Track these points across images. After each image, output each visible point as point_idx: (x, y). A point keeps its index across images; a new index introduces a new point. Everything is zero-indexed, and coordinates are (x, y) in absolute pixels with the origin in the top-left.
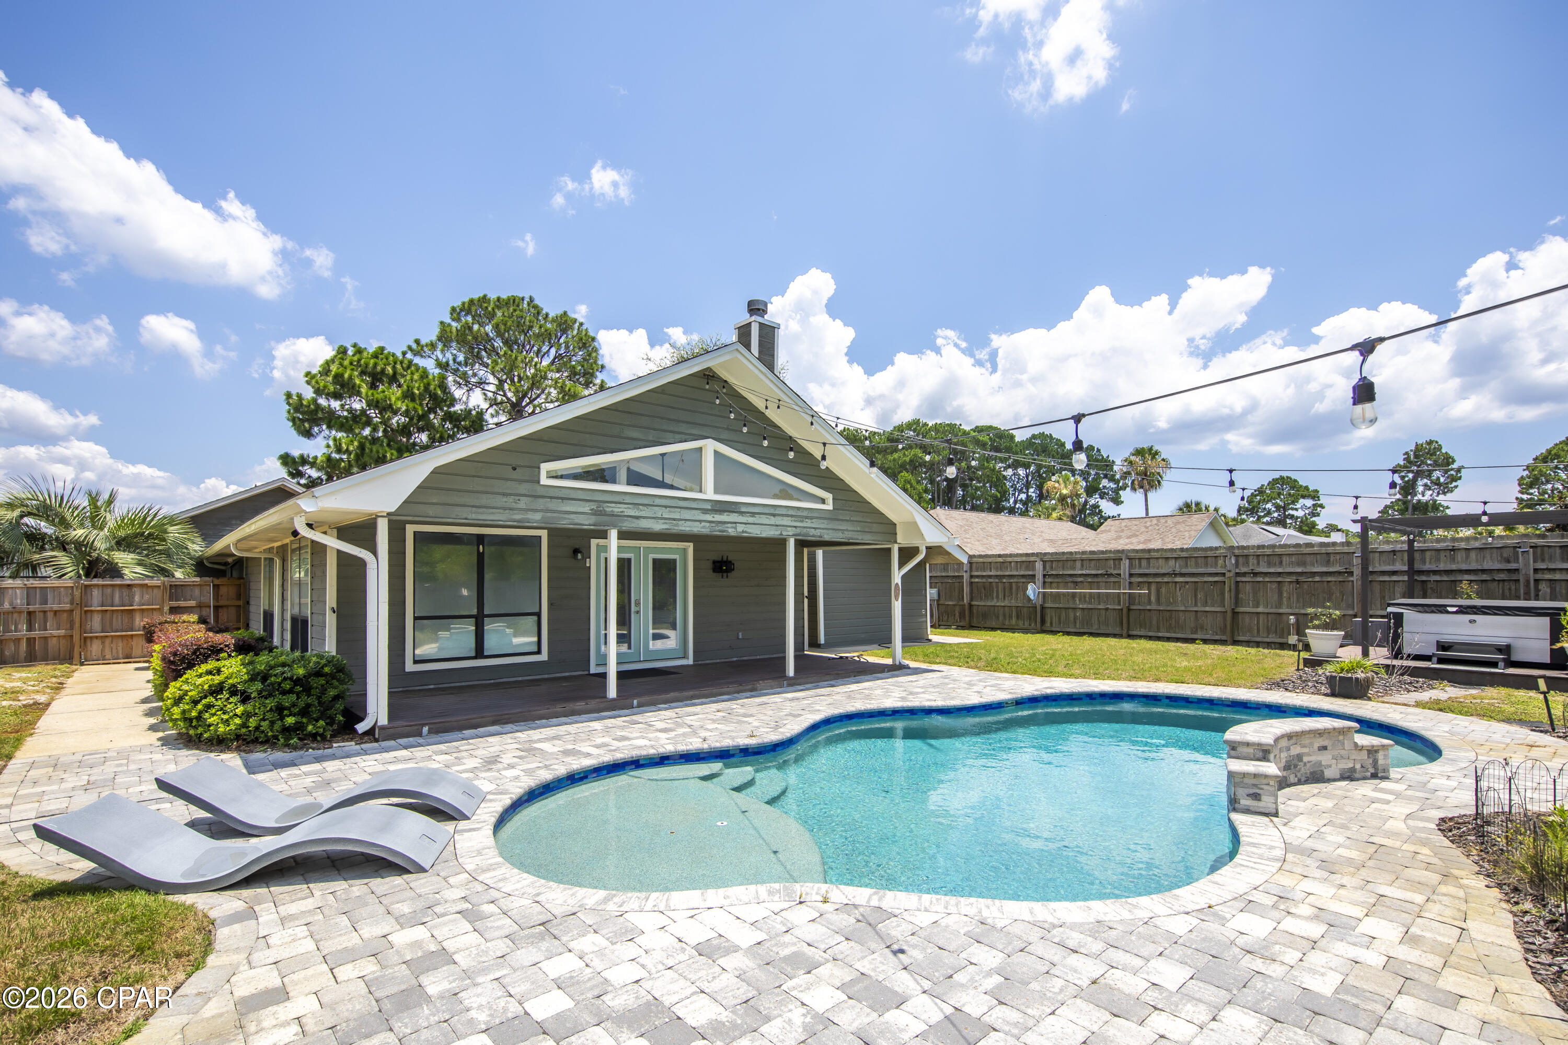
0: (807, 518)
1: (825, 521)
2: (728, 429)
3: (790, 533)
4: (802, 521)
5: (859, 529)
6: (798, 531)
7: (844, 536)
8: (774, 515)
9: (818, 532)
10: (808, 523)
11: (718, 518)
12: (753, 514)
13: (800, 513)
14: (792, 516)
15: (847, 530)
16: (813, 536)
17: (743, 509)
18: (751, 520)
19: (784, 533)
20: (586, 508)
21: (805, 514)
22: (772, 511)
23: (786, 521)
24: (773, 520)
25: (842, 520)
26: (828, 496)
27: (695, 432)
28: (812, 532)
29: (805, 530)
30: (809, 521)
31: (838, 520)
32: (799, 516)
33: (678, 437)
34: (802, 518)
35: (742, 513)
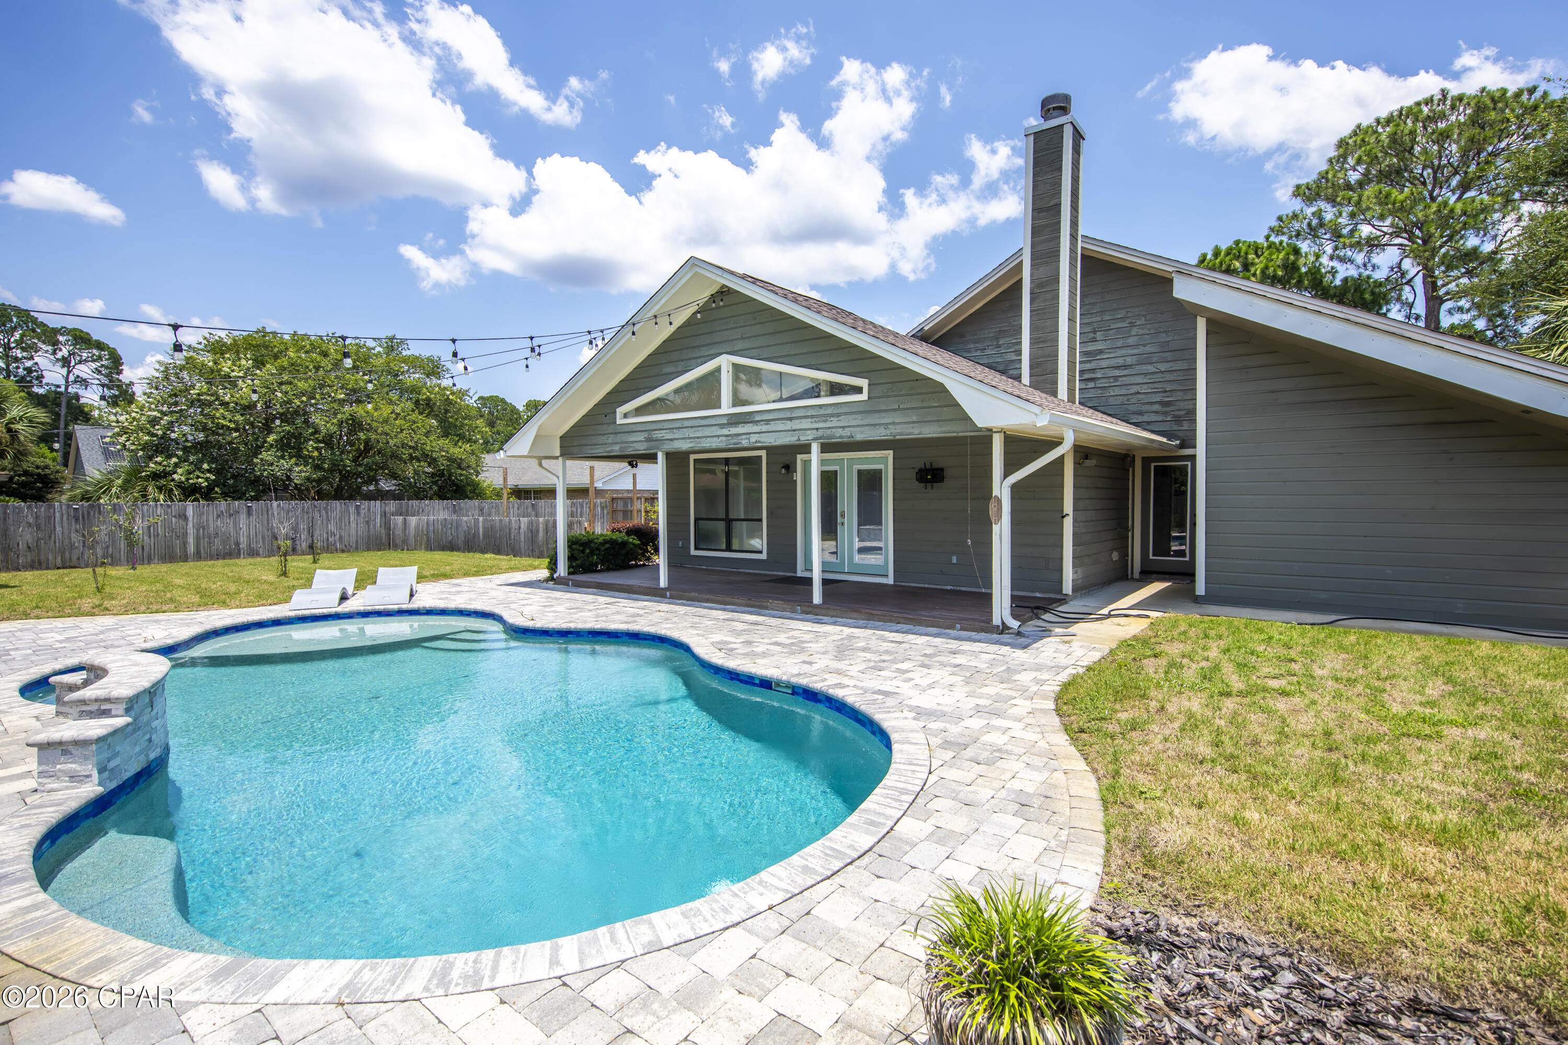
0: (832, 415)
1: (859, 416)
2: (742, 338)
3: (810, 438)
4: (825, 421)
5: (914, 419)
6: (820, 433)
7: (888, 432)
8: (791, 419)
9: (847, 432)
10: (834, 422)
11: (734, 430)
12: (768, 422)
13: (822, 412)
14: (812, 417)
15: (893, 423)
16: (840, 437)
17: (758, 418)
18: (765, 428)
19: (802, 438)
20: (641, 437)
21: (829, 411)
22: (788, 415)
23: (805, 424)
24: (789, 425)
25: (886, 411)
26: (863, 383)
27: (712, 352)
28: (839, 432)
29: (829, 432)
30: (835, 419)
31: (880, 411)
32: (821, 416)
33: (699, 361)
34: (825, 418)
35: (756, 422)
